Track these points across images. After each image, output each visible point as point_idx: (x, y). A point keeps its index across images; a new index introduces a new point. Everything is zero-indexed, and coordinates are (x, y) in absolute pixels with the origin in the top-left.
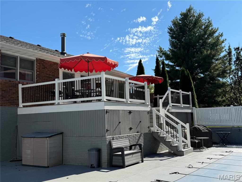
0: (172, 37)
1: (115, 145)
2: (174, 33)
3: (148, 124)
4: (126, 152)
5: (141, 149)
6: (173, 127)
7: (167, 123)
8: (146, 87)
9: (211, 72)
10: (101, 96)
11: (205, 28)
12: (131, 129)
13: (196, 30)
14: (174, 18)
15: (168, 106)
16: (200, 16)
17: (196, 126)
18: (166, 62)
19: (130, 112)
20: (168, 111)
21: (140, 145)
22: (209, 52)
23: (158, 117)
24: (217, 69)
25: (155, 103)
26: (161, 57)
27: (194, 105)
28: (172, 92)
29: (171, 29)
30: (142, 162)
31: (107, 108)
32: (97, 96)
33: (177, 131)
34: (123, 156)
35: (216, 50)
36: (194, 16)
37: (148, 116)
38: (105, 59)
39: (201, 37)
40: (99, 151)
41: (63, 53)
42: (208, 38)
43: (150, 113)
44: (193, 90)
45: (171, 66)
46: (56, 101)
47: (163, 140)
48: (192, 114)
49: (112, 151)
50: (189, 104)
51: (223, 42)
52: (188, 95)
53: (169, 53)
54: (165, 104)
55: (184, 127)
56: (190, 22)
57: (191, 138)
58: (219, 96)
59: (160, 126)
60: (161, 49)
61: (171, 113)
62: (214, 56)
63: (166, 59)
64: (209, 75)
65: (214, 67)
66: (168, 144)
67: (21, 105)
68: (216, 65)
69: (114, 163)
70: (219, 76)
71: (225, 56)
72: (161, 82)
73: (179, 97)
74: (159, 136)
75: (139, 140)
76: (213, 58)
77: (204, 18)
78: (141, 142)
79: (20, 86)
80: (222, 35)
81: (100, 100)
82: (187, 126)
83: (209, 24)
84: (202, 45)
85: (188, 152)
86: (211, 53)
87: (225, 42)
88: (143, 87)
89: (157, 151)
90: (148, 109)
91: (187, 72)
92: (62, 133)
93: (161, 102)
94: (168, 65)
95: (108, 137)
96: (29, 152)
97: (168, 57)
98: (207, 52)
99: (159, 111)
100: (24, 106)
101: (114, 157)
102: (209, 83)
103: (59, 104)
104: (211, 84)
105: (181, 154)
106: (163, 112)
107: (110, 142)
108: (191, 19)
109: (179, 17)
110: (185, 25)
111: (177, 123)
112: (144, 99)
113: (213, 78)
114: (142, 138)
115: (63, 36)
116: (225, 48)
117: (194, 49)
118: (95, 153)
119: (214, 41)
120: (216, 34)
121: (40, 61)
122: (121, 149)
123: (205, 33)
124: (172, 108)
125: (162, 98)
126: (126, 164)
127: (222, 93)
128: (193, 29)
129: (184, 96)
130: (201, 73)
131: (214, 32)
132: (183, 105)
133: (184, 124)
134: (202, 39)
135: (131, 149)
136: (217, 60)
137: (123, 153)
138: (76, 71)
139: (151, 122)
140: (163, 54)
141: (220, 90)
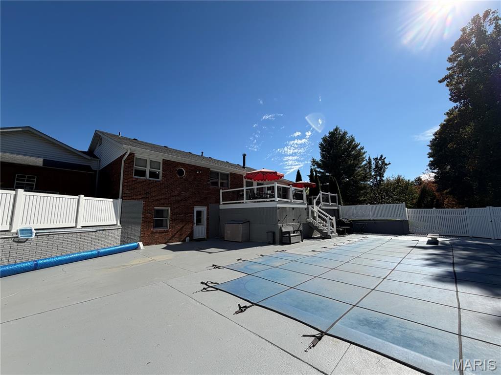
0: (322, 151)
1: (284, 230)
2: (324, 148)
3: (306, 217)
4: (291, 235)
5: (301, 233)
6: (324, 220)
7: (319, 217)
8: (304, 191)
9: (354, 177)
10: (274, 197)
11: (349, 143)
12: (294, 220)
13: (341, 145)
14: (324, 136)
15: (320, 205)
16: (345, 133)
17: (341, 219)
18: (318, 170)
19: (293, 209)
20: (320, 208)
21: (301, 231)
22: (352, 162)
23: (313, 212)
24: (360, 175)
25: (310, 202)
26: (314, 166)
27: (340, 203)
28: (323, 194)
29: (321, 145)
30: (302, 241)
31: (278, 205)
32: (270, 197)
33: (326, 222)
34: (290, 237)
35: (358, 160)
36: (340, 134)
37: (305, 211)
38: (276, 172)
39: (346, 150)
40: (274, 233)
41: (244, 167)
42: (351, 151)
43: (307, 209)
44: (338, 192)
45: (322, 172)
46: (245, 201)
47: (317, 228)
48: (338, 210)
49: (282, 234)
50: (336, 203)
51: (364, 153)
52: (335, 196)
53: (320, 162)
54: (318, 203)
55: (332, 219)
56: (337, 139)
57: (337, 227)
58: (361, 196)
59: (314, 218)
60: (313, 159)
61: (322, 209)
62: (357, 165)
63: (318, 168)
64: (352, 179)
65: (357, 174)
66: (320, 231)
67: (222, 203)
68: (359, 172)
69: (283, 242)
70: (361, 180)
71: (365, 165)
72: (314, 186)
73: (328, 198)
74: (313, 225)
75: (299, 227)
76: (356, 166)
77: (348, 135)
78: (301, 228)
79: (221, 191)
80: (363, 148)
81: (274, 201)
82: (334, 218)
83: (353, 140)
84: (347, 156)
85: (334, 237)
86: (354, 163)
87: (366, 154)
88: (302, 191)
89: (312, 235)
90: (306, 206)
91: (334, 179)
92: (249, 221)
93: (315, 201)
94: (319, 172)
95: (280, 225)
96: (229, 232)
97: (319, 166)
98: (351, 161)
99: (313, 208)
100: (223, 204)
101: (284, 238)
102: (353, 185)
103: (246, 203)
104: (355, 186)
105: (329, 237)
106: (316, 208)
107: (281, 228)
108: (337, 136)
109: (328, 135)
110: (332, 141)
111: (327, 216)
112: (303, 200)
113: (356, 182)
114: (301, 226)
115: (244, 156)
116: (366, 158)
117: (340, 159)
118: (271, 234)
119: (356, 153)
120: (359, 147)
121: (232, 174)
122: (289, 233)
123: (349, 147)
124: (323, 206)
125: (315, 198)
126: (292, 242)
127: (363, 193)
128: (339, 144)
129: (332, 197)
130: (346, 178)
131: (357, 146)
132: (331, 204)
133: (331, 217)
134: (346, 152)
135: (294, 233)
136: (360, 167)
137: (289, 235)
138: (255, 180)
139: (308, 216)
140: (316, 163)
141: (362, 192)
